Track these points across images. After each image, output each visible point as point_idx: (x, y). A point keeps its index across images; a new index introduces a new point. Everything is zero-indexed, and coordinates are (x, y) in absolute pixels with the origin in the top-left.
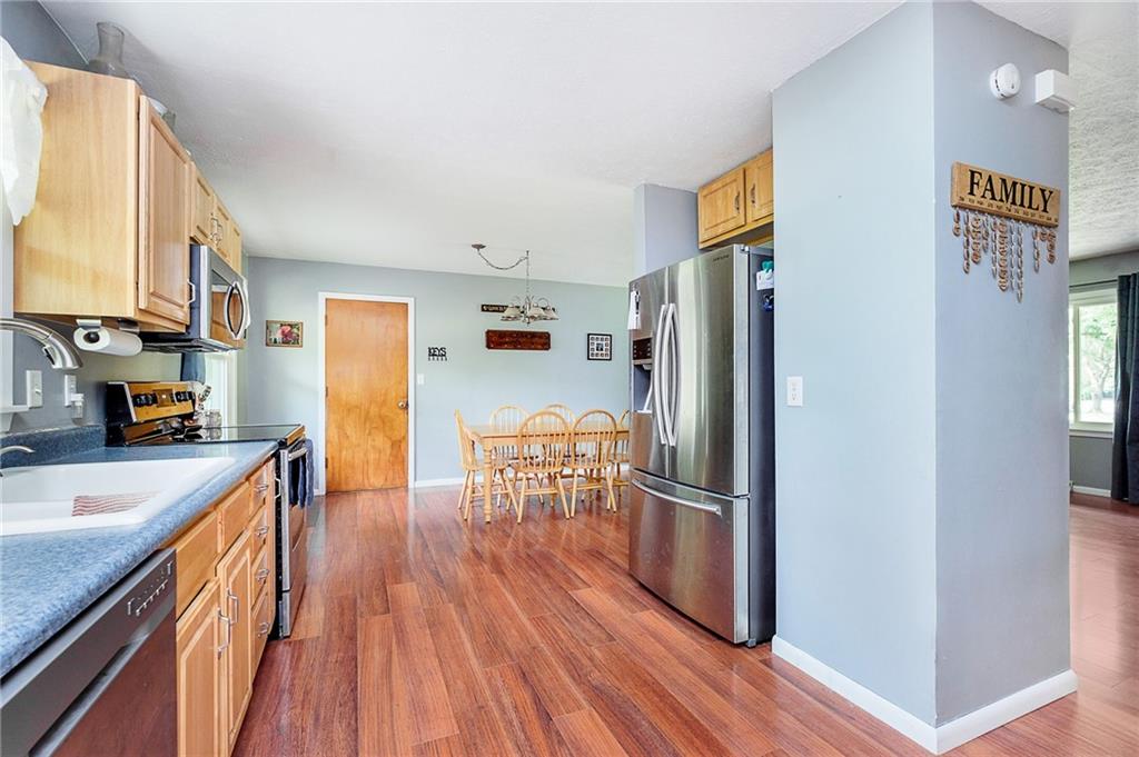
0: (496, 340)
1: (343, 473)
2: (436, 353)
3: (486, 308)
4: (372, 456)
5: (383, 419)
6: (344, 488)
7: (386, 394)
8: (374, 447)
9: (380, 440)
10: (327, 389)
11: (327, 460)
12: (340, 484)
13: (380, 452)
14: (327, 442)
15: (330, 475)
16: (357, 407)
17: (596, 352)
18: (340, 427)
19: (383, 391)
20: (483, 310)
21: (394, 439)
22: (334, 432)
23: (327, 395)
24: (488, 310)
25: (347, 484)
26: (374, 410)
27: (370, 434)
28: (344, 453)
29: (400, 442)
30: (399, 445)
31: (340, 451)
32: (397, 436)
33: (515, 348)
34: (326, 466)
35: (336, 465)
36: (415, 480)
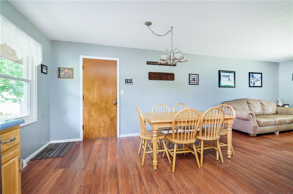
0: (153, 76)
1: (90, 132)
2: (128, 81)
3: (149, 63)
4: (102, 125)
5: (107, 109)
6: (90, 138)
7: (107, 99)
8: (103, 120)
9: (106, 118)
10: (83, 96)
11: (83, 126)
12: (89, 136)
13: (105, 123)
14: (84, 118)
15: (85, 133)
16: (96, 104)
17: (192, 81)
18: (89, 112)
19: (107, 97)
20: (147, 64)
21: (111, 117)
22: (86, 113)
23: (83, 99)
24: (149, 64)
25: (92, 136)
26: (103, 105)
27: (101, 115)
28: (90, 123)
29: (114, 118)
30: (113, 120)
31: (89, 122)
32: (112, 116)
33: (160, 80)
34: (83, 129)
35: (87, 128)
36: (120, 134)
